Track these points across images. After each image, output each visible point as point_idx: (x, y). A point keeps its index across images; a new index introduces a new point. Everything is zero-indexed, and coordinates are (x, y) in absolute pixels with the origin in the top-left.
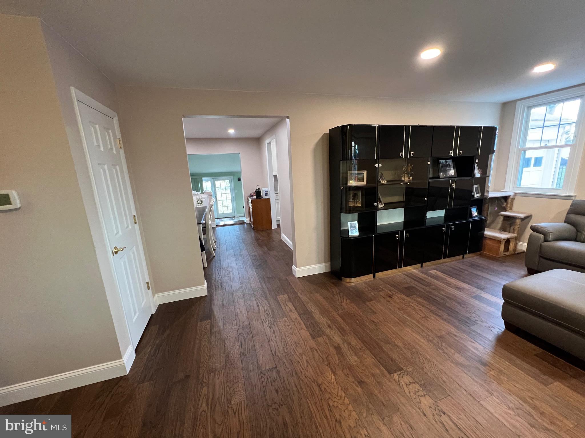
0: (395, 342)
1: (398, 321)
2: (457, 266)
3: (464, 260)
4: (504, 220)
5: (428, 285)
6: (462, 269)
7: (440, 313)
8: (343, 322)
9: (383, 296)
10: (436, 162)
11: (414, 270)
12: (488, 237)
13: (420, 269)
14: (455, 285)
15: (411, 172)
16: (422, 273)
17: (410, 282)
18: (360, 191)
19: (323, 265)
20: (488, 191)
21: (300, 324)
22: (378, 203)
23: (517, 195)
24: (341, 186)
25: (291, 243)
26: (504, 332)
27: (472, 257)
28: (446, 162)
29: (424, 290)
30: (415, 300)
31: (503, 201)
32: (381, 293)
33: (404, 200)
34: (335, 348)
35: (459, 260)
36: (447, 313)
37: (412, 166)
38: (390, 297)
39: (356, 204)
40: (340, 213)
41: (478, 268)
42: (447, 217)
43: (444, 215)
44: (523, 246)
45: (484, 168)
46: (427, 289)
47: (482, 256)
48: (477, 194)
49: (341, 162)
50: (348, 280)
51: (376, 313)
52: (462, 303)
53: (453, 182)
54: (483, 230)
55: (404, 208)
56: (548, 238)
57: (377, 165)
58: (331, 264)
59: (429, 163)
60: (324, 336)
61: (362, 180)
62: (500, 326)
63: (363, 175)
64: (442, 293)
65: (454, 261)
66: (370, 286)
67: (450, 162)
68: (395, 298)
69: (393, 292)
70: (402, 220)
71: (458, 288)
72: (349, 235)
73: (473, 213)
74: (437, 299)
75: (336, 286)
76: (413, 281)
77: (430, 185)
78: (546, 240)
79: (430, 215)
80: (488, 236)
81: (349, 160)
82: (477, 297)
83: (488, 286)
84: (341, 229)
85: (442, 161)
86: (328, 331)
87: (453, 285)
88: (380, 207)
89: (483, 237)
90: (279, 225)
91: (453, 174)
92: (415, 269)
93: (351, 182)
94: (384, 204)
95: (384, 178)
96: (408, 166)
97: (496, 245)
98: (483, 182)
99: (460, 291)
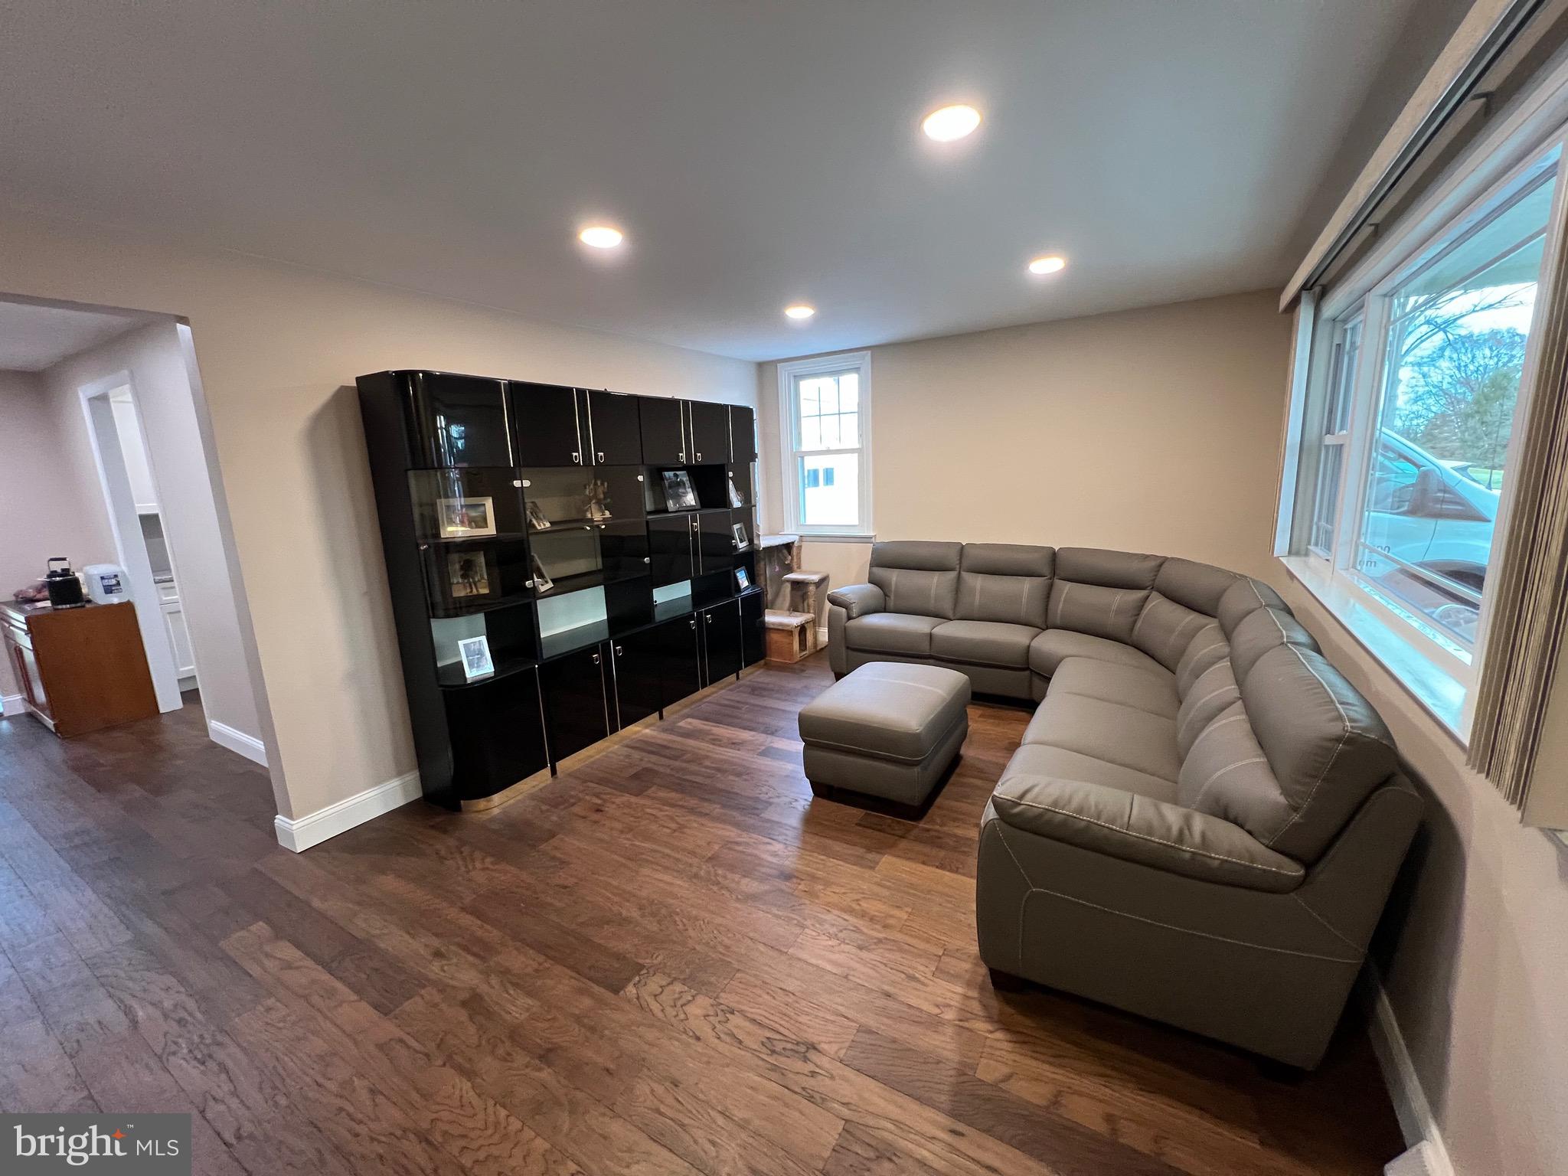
0: (620, 914)
1: (624, 861)
2: (729, 697)
3: (741, 682)
4: (793, 589)
5: (677, 755)
6: (738, 702)
7: (707, 807)
8: (479, 922)
9: (580, 814)
10: (656, 475)
11: (647, 731)
12: (772, 626)
13: (659, 723)
14: (729, 739)
15: (605, 498)
16: (665, 730)
17: (641, 760)
18: (482, 553)
19: (395, 783)
20: (759, 536)
21: (331, 993)
22: (536, 579)
23: (804, 539)
24: (420, 541)
25: (259, 745)
26: (813, 804)
27: (752, 673)
28: (676, 476)
29: (672, 769)
30: (653, 798)
31: (785, 552)
32: (576, 809)
33: (600, 566)
34: (464, 1004)
35: (731, 684)
36: (719, 803)
37: (606, 484)
38: (598, 811)
39: (474, 590)
40: (429, 618)
41: (765, 693)
42: (697, 597)
43: (689, 592)
44: (824, 635)
45: (746, 488)
46: (677, 764)
47: (768, 667)
48: (741, 541)
49: (411, 473)
50: (482, 803)
51: (568, 863)
52: (743, 772)
53: (694, 520)
54: (761, 614)
55: (603, 587)
56: (851, 613)
57: (517, 483)
58: (421, 776)
59: (640, 478)
60: (424, 987)
61: (482, 522)
62: (805, 793)
63: (482, 509)
64: (707, 763)
65: (722, 689)
66: (543, 801)
67: (683, 475)
68: (610, 809)
69: (604, 797)
70: (602, 615)
71: (734, 744)
72: (465, 679)
73: (740, 582)
74: (699, 779)
75: (445, 832)
76: (648, 757)
77: (651, 528)
78: (850, 618)
79: (662, 595)
80: (773, 624)
81: (434, 468)
82: (767, 752)
83: (782, 724)
84: (439, 665)
85: (669, 474)
86: (435, 969)
87: (725, 741)
88: (543, 589)
89: (763, 629)
90: (191, 696)
91: (693, 503)
92: (647, 727)
93: (450, 529)
94: (553, 581)
95: (541, 516)
96: (596, 484)
97: (786, 640)
98: (746, 515)
99: (739, 750)
